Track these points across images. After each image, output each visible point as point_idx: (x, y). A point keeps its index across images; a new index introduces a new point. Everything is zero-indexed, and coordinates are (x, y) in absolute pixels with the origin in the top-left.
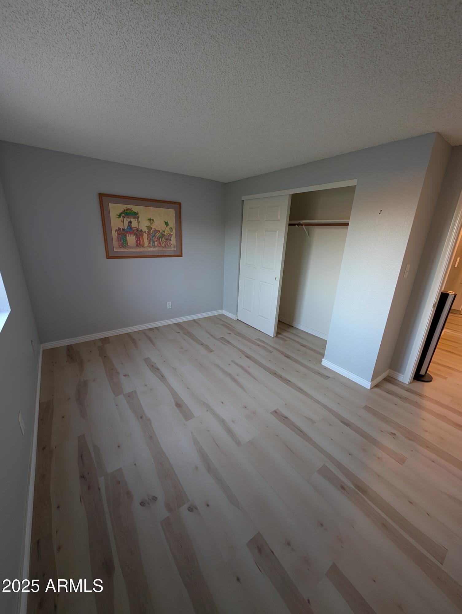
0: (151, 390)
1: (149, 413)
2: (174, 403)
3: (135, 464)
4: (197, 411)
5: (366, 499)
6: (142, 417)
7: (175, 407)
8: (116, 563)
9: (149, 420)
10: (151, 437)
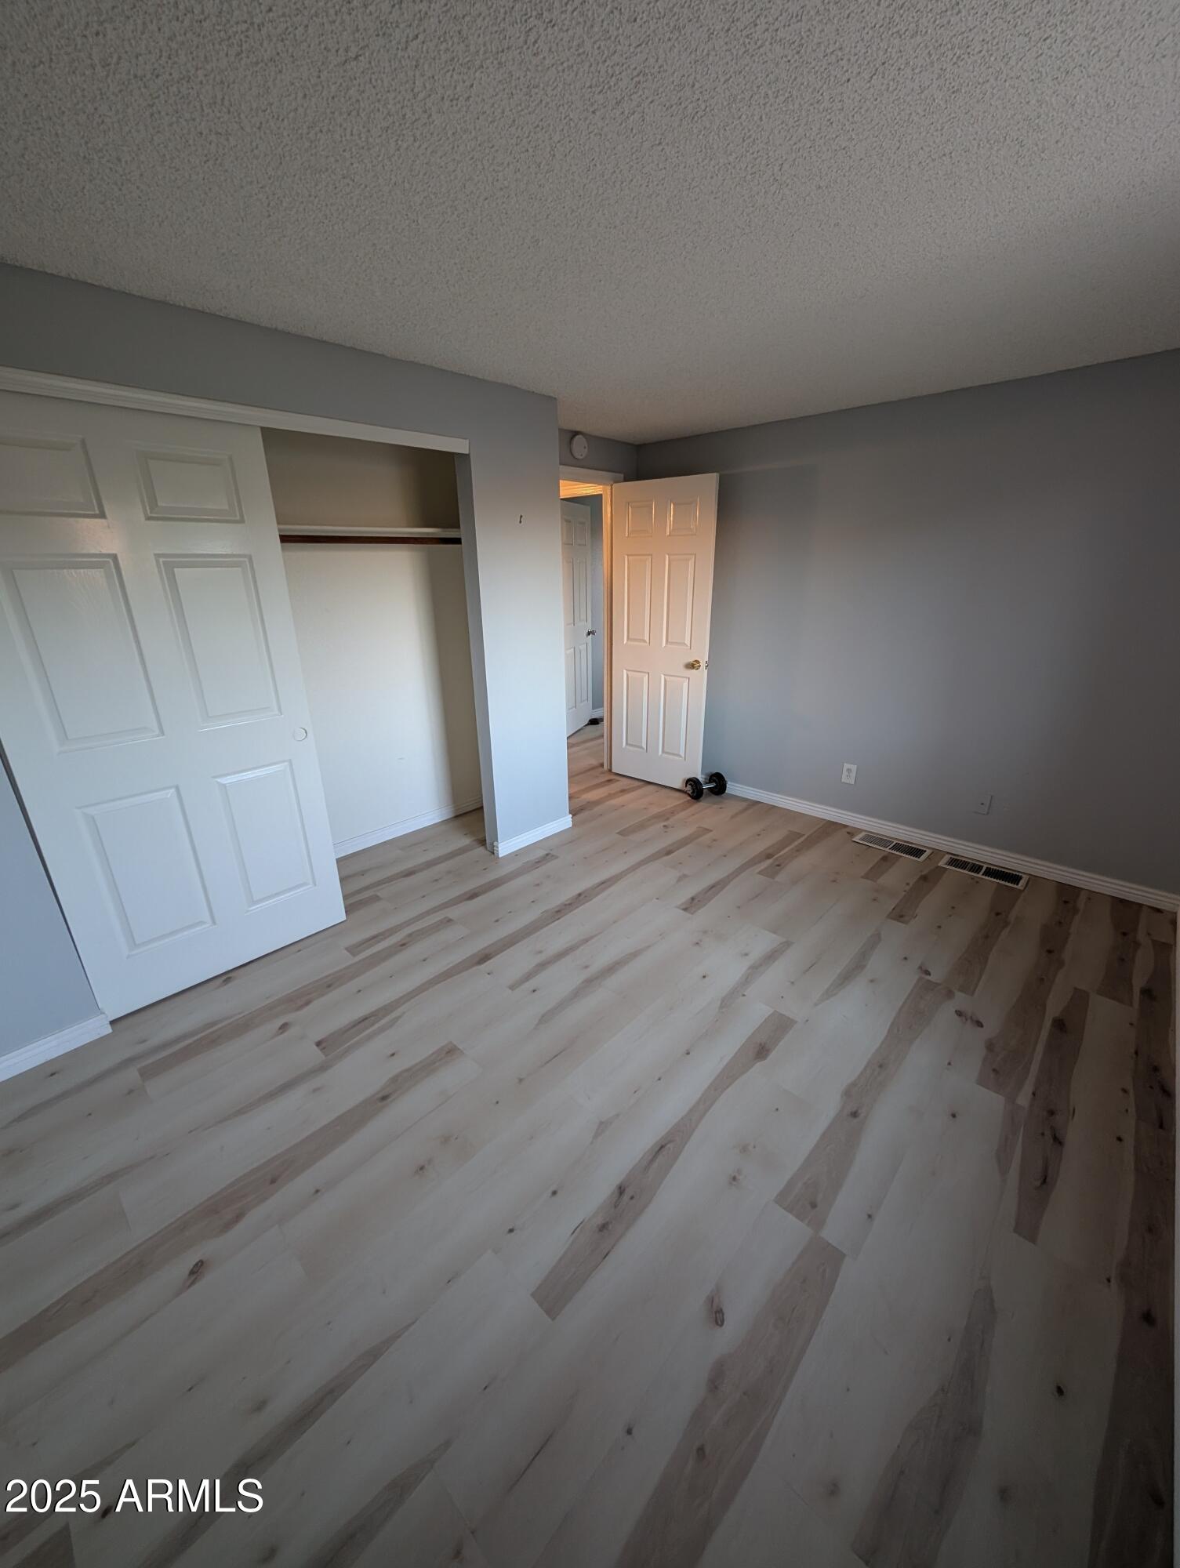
0: (744, 1149)
1: (829, 1106)
2: (759, 1065)
3: (949, 1064)
4: (755, 1013)
5: (778, 855)
6: (854, 1114)
7: (769, 1059)
8: (1048, 1023)
9: (847, 1093)
10: (881, 1067)
